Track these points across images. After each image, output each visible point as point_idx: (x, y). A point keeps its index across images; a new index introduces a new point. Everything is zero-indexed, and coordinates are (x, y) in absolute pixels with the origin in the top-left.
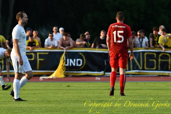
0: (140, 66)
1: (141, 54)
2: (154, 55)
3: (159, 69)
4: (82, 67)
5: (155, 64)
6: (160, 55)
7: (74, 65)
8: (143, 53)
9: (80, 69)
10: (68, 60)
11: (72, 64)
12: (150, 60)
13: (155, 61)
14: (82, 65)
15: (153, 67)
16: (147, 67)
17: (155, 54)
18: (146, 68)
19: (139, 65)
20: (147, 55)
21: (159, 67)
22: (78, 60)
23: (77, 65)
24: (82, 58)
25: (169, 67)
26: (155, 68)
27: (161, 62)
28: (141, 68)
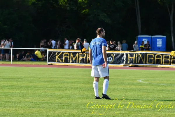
0: (144, 61)
2: (152, 55)
3: (155, 64)
4: (112, 62)
5: (153, 60)
6: (156, 56)
8: (146, 54)
12: (150, 58)
13: (153, 58)
14: (112, 61)
15: (152, 62)
16: (148, 62)
18: (147, 63)
20: (149, 55)
21: (155, 62)
22: (109, 58)
23: (109, 61)
24: (112, 57)
25: (161, 62)
26: (153, 63)
27: (156, 60)
28: (144, 63)
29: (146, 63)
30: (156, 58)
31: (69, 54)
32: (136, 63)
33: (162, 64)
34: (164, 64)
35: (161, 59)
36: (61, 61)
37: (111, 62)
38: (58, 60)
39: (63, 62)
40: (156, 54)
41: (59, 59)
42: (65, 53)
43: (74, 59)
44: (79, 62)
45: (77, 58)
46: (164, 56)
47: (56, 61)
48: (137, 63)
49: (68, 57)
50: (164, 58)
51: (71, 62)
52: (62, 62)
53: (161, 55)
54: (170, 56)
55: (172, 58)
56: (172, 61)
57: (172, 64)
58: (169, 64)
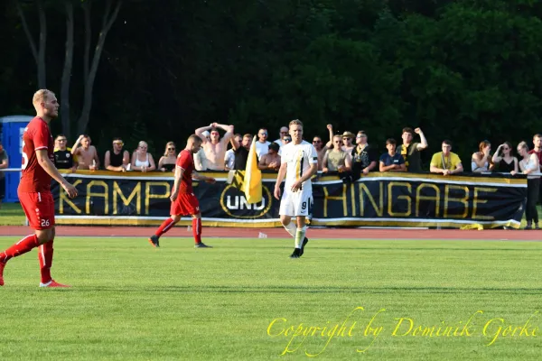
0: (379, 208)
1: (381, 185)
2: (406, 187)
3: (417, 215)
4: (265, 212)
5: (410, 204)
6: (419, 188)
7: (249, 207)
8: (386, 183)
9: (262, 214)
10: (237, 198)
11: (244, 205)
12: (401, 197)
13: (409, 199)
14: (265, 208)
15: (406, 211)
16: (393, 211)
17: (409, 186)
18: (390, 213)
19: (376, 208)
20: (393, 187)
21: (417, 212)
23: (255, 208)
25: (437, 212)
26: (409, 213)
27: (421, 201)
28: (380, 214)
29: (385, 215)
30: (418, 198)
31: (106, 185)
32: (354, 214)
33: (441, 217)
34: (445, 216)
35: (438, 198)
36: (79, 211)
37: (262, 210)
38: (66, 206)
39: (88, 212)
40: (420, 183)
41: (70, 203)
42: (92, 183)
43: (127, 202)
44: (147, 212)
45: (139, 198)
46: (447, 189)
47: (61, 209)
48: (358, 215)
49: (106, 196)
50: (447, 196)
51: (115, 212)
52: (84, 213)
53: (438, 184)
54: (467, 189)
55: (476, 195)
56: (475, 206)
57: (474, 217)
58: (465, 215)
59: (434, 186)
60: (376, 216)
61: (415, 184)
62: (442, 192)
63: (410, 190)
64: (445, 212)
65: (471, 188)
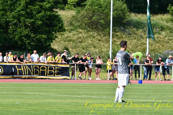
1: (31, 66)
3: (40, 75)
5: (39, 72)
8: (33, 66)
12: (36, 70)
14: (1, 72)
16: (35, 74)
19: (31, 72)
20: (35, 67)
25: (46, 74)
26: (38, 74)
27: (41, 71)
29: (33, 74)
30: (41, 70)
32: (26, 74)
33: (47, 76)
34: (48, 76)
35: (46, 70)
40: (41, 66)
50: (48, 69)
53: (46, 66)
54: (53, 67)
55: (56, 69)
56: (56, 72)
57: (56, 75)
58: (53, 75)
59: (45, 67)
60: (31, 75)
61: (40, 66)
62: (47, 68)
63: (38, 68)
64: (48, 74)
65: (55, 67)
